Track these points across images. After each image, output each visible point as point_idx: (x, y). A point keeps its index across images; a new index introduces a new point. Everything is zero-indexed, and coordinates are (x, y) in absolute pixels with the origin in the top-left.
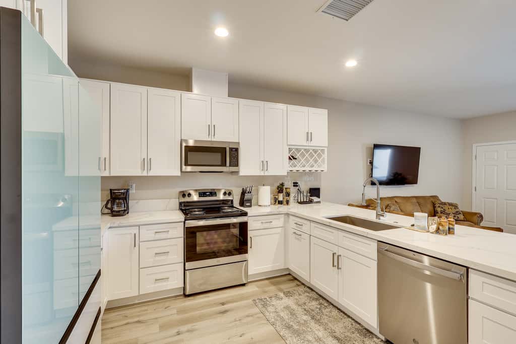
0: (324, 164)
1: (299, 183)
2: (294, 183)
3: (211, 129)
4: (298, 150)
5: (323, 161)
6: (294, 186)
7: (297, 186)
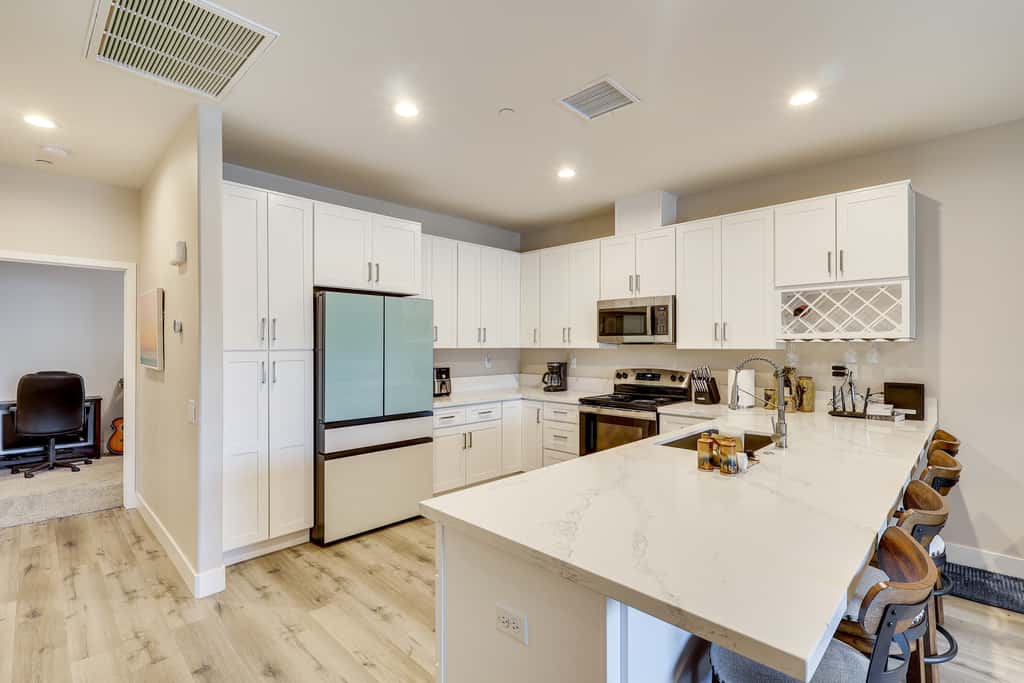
0: (899, 322)
1: (849, 368)
2: (834, 368)
3: (634, 282)
4: (811, 296)
5: (897, 315)
6: (834, 374)
7: (843, 374)
